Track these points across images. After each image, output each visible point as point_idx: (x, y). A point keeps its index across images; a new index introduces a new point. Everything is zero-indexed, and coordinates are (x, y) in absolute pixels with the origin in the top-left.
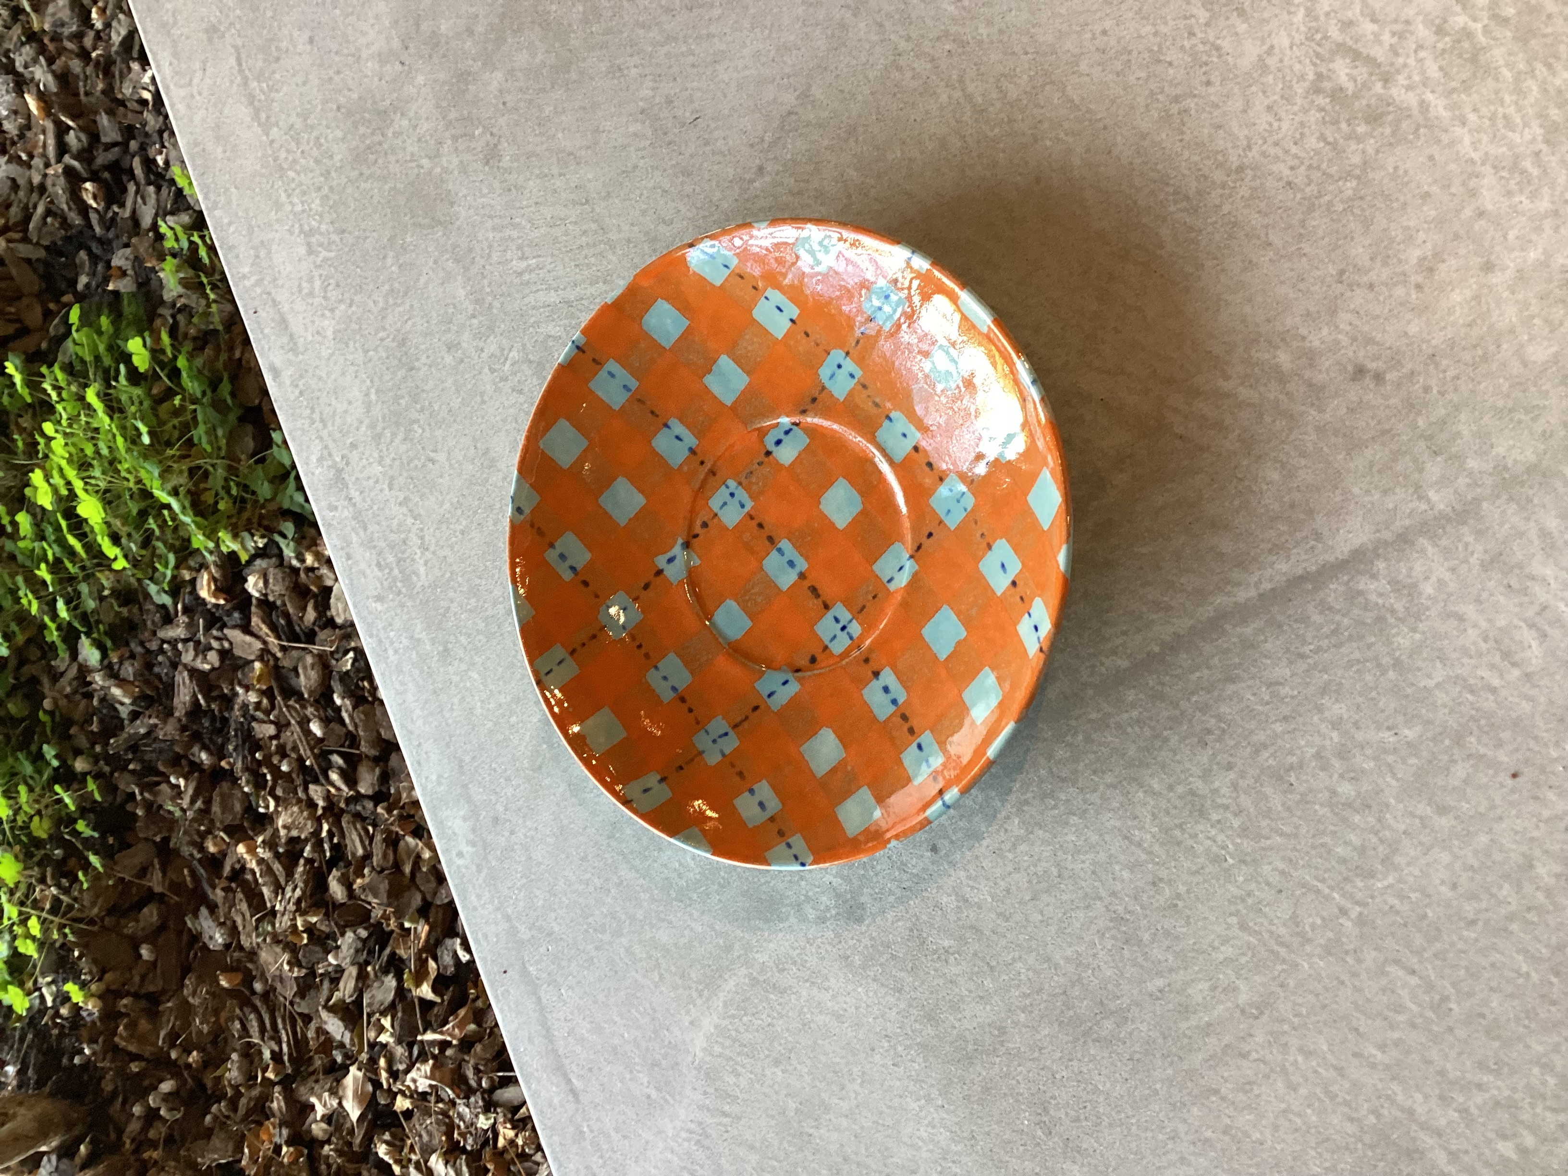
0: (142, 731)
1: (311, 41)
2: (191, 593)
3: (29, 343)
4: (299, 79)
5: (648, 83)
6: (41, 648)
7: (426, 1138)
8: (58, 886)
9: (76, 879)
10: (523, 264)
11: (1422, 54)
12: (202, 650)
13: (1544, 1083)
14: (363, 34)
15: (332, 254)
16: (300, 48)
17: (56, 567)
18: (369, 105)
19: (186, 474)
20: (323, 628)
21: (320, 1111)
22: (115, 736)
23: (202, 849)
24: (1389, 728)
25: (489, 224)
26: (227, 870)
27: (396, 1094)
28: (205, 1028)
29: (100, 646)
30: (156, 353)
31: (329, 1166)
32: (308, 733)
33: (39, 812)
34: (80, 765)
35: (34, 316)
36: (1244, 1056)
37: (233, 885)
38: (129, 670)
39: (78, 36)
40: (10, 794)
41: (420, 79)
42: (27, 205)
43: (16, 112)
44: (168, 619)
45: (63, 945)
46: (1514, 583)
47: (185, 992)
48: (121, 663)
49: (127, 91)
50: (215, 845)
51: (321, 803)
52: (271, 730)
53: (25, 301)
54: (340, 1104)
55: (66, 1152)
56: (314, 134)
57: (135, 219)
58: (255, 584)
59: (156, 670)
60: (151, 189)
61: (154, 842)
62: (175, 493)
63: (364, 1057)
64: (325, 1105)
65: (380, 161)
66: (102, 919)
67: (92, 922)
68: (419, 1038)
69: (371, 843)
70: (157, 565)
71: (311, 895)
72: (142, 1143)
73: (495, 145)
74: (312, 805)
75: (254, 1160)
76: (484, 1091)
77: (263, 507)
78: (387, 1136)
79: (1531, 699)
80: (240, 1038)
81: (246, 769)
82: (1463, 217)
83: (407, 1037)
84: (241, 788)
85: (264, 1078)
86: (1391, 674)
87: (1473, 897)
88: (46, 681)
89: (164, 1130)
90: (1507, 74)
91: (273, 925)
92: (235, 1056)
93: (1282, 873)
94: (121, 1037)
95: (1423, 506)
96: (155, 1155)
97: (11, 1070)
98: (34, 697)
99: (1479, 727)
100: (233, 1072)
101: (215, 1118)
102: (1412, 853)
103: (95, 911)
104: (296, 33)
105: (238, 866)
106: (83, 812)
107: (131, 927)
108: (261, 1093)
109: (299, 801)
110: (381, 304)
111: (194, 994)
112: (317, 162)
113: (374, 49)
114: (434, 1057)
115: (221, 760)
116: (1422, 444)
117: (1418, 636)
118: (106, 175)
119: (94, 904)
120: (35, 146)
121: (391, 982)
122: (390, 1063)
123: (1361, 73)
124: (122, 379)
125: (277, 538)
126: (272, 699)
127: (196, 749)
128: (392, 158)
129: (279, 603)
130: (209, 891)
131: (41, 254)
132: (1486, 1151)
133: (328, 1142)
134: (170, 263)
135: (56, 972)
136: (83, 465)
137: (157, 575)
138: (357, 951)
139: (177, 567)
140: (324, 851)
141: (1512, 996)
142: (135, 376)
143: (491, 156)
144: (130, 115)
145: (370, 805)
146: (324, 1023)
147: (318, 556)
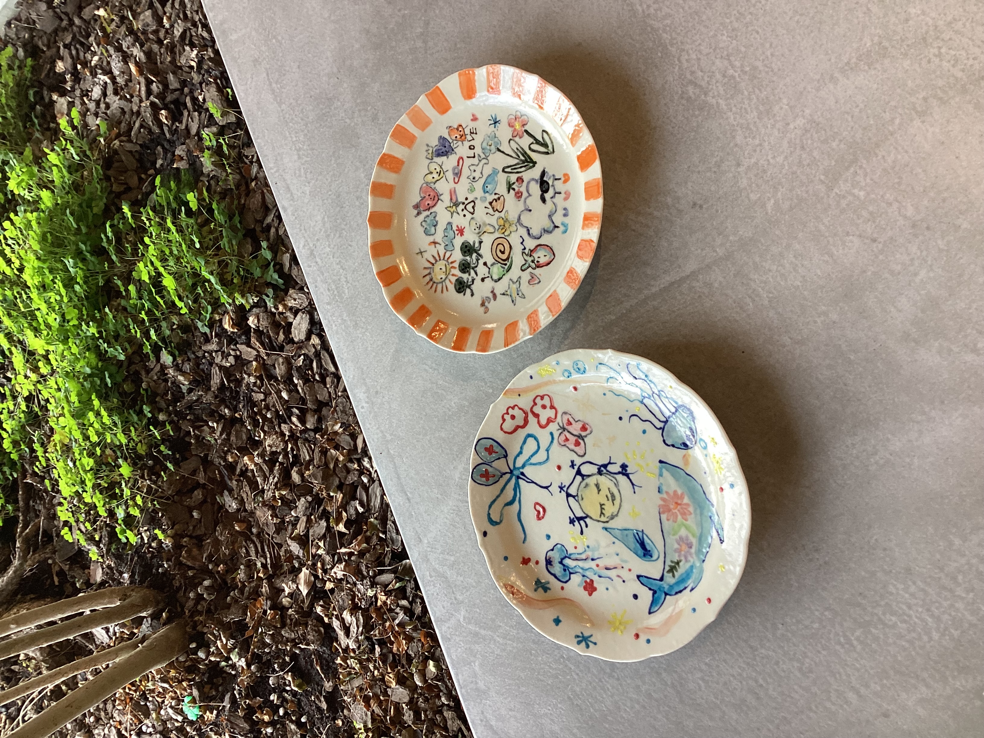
0: (194, 398)
1: (299, 67)
2: (219, 327)
3: (132, 195)
4: (294, 84)
6: (141, 356)
7: (341, 602)
8: (150, 480)
9: (159, 476)
11: (718, 84)
12: (226, 356)
14: (321, 65)
15: (309, 159)
16: (294, 70)
17: (149, 313)
18: (324, 96)
19: (217, 265)
20: (287, 344)
21: (287, 591)
22: (180, 401)
23: (225, 460)
25: (374, 147)
26: (238, 470)
27: (326, 581)
28: (227, 552)
29: (171, 354)
30: (200, 200)
31: (291, 620)
32: (281, 397)
33: (141, 441)
34: (162, 417)
35: (134, 181)
37: (242, 478)
38: (187, 367)
39: (156, 32)
40: (126, 432)
41: (345, 85)
42: (130, 122)
43: (123, 73)
44: (207, 340)
45: (153, 510)
47: (217, 534)
48: (183, 363)
49: (183, 61)
50: (232, 458)
51: (287, 433)
52: (262, 396)
53: (130, 173)
54: (297, 587)
55: (155, 616)
56: (301, 107)
57: (187, 129)
58: (253, 321)
59: (202, 367)
60: (196, 113)
61: (200, 456)
62: (211, 273)
63: (310, 563)
64: (290, 588)
65: (329, 120)
66: (173, 497)
67: (168, 499)
68: (338, 551)
69: (313, 453)
70: (202, 312)
71: (283, 480)
72: (194, 612)
73: (376, 114)
74: (283, 434)
75: (252, 618)
76: (371, 577)
77: (257, 281)
78: (321, 603)
80: (245, 557)
81: (249, 417)
83: (332, 551)
84: (246, 427)
85: (258, 577)
88: (143, 373)
89: (205, 605)
91: (263, 498)
92: (242, 567)
94: (184, 558)
95: (715, 254)
96: (201, 618)
97: (126, 576)
98: (137, 382)
100: (241, 575)
101: (233, 598)
103: (170, 492)
104: (292, 64)
105: (244, 469)
106: (163, 441)
107: (188, 502)
108: (256, 585)
109: (276, 433)
110: (329, 180)
111: (221, 534)
114: (345, 561)
115: (235, 413)
116: (715, 231)
118: (172, 106)
119: (169, 489)
120: (134, 91)
121: (323, 523)
122: (323, 565)
123: (697, 91)
124: (183, 214)
125: (264, 297)
126: (262, 380)
127: (222, 407)
128: (334, 119)
129: (265, 331)
130: (229, 482)
131: (138, 148)
133: (291, 608)
134: (207, 153)
135: (149, 524)
136: (163, 260)
137: (202, 316)
138: (306, 508)
139: (212, 313)
140: (289, 458)
142: (189, 213)
143: (375, 118)
144: (184, 74)
145: (312, 434)
146: (289, 546)
147: (285, 306)
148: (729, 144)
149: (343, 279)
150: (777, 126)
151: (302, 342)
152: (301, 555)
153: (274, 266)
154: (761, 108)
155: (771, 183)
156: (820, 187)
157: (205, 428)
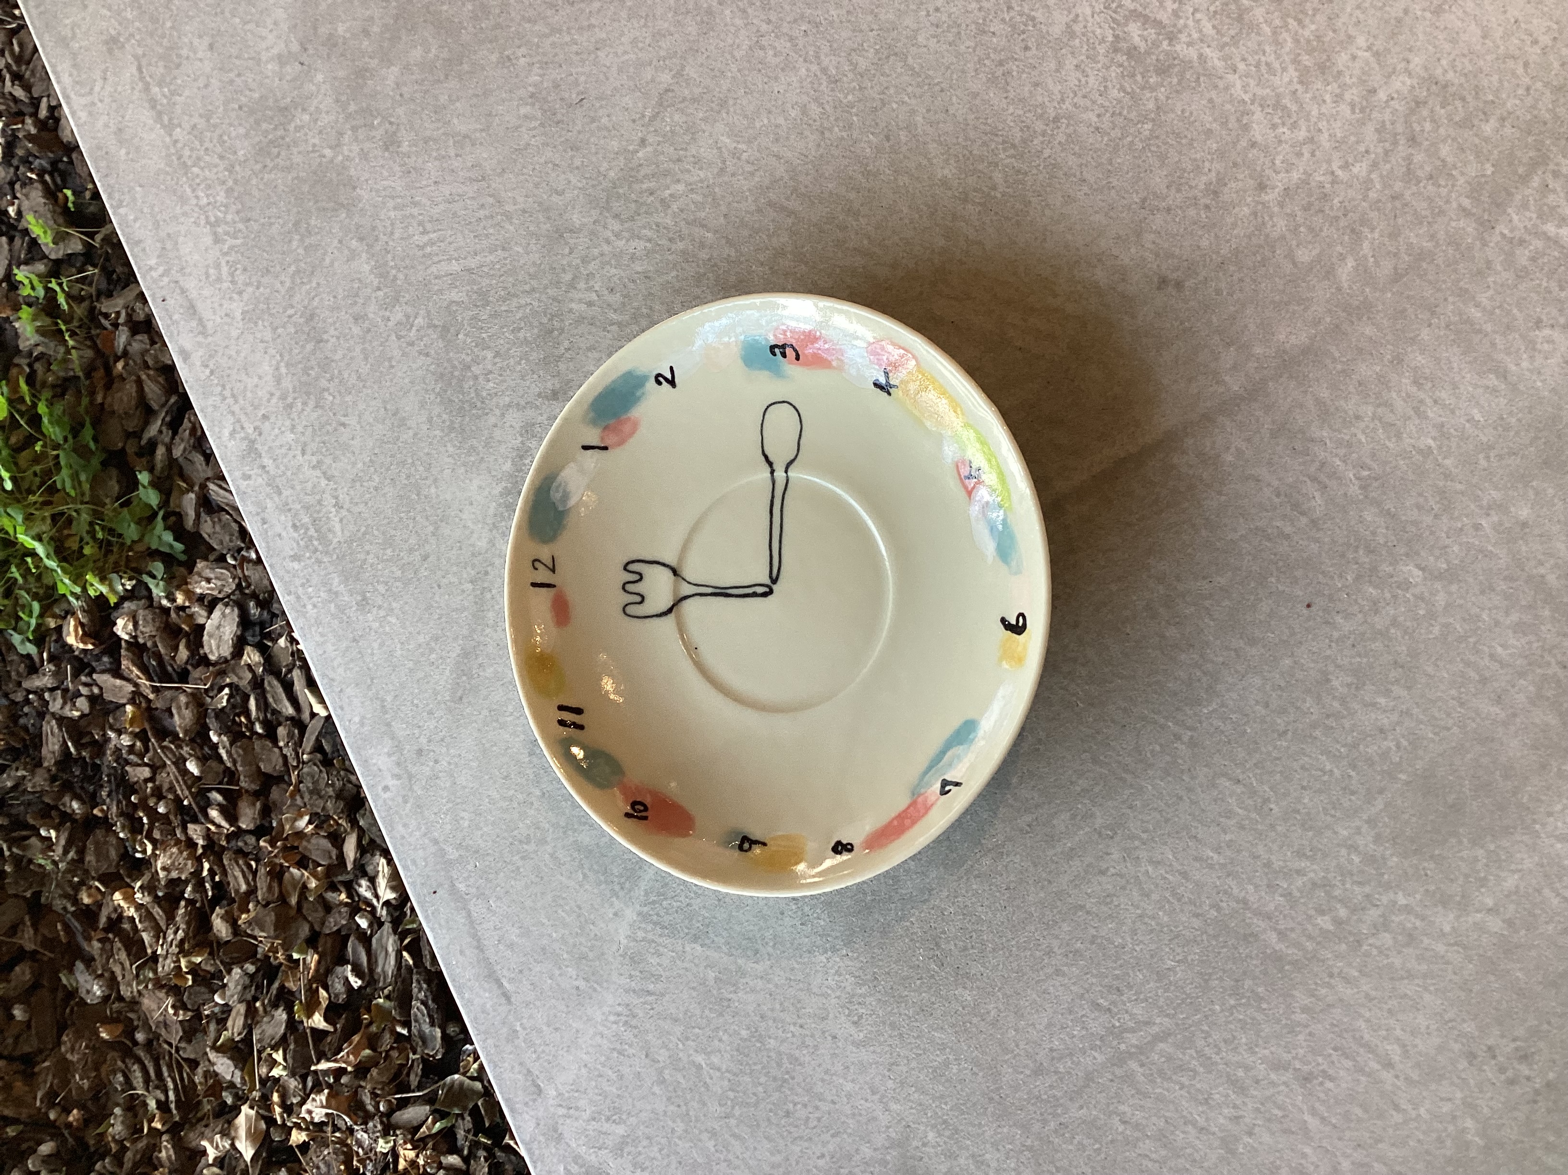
0: (9, 784)
1: (211, 47)
2: (56, 641)
4: (201, 83)
5: (536, 69)
10: (426, 238)
11: (1198, 16)
12: (70, 697)
13: (1351, 862)
14: (263, 38)
15: (239, 242)
16: (200, 55)
18: (271, 102)
19: (49, 521)
20: (196, 667)
21: (211, 1154)
23: (76, 901)
24: (1204, 578)
25: (391, 204)
26: (103, 920)
27: (291, 1129)
28: (86, 1084)
30: (15, 401)
32: (185, 772)
36: (1103, 873)
37: (111, 936)
41: (320, 77)
44: (33, 669)
46: (1298, 446)
47: (63, 1049)
50: (89, 896)
51: (201, 842)
52: (146, 772)
54: (233, 1145)
56: (218, 132)
58: (125, 627)
59: (22, 721)
60: (4, 240)
61: (24, 898)
62: (39, 538)
63: (256, 1094)
64: (217, 1148)
65: (283, 153)
68: (313, 1068)
69: (254, 879)
70: (21, 614)
71: (194, 937)
73: (395, 133)
74: (191, 844)
76: (382, 1115)
77: (130, 549)
79: (1317, 541)
80: (123, 1091)
81: (121, 814)
82: (1239, 147)
83: (300, 1068)
84: (116, 834)
85: (150, 1128)
86: (1204, 533)
87: (1283, 711)
90: (1267, 30)
91: (155, 972)
92: (117, 1111)
93: (1125, 710)
95: (1221, 389)
99: (1278, 569)
100: (116, 1127)
102: (1230, 680)
104: (196, 41)
105: (114, 916)
107: (2, 989)
108: (147, 1145)
109: (178, 842)
110: (288, 284)
111: (73, 1049)
112: (221, 157)
113: (275, 51)
114: (329, 1086)
115: (93, 808)
116: (1217, 338)
117: (1223, 498)
121: (281, 1015)
122: (284, 1097)
123: (1151, 33)
125: (146, 578)
127: (67, 799)
128: (295, 150)
129: (149, 644)
130: (85, 945)
132: (1310, 927)
134: (26, 312)
137: (21, 623)
138: (245, 988)
139: (41, 615)
140: (206, 891)
141: (1320, 791)
143: (390, 143)
145: (251, 840)
146: (213, 1064)
147: (189, 594)
148: (1235, 144)
149: (329, 501)
150: (1348, 96)
151: (226, 661)
152: (237, 1080)
153: (164, 518)
154: (1306, 60)
155: (1343, 223)
156: (1462, 224)
157: (34, 841)
